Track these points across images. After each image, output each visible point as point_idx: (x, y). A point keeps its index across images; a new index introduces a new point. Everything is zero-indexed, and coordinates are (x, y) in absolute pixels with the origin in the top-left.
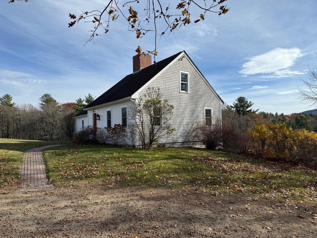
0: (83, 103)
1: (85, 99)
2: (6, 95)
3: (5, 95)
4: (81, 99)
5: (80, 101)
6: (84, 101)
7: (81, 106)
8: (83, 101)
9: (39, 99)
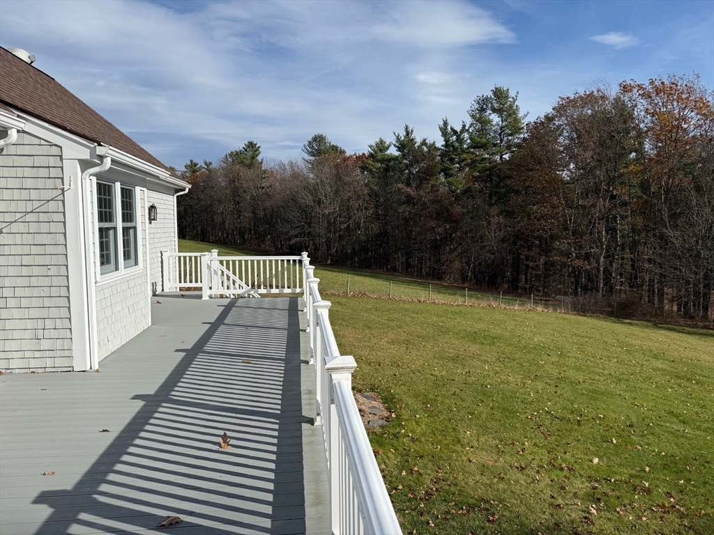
0: (388, 152)
1: (394, 142)
2: (249, 142)
3: (247, 143)
4: (382, 142)
5: (381, 146)
6: (392, 147)
7: (382, 161)
8: (389, 146)
9: (303, 148)
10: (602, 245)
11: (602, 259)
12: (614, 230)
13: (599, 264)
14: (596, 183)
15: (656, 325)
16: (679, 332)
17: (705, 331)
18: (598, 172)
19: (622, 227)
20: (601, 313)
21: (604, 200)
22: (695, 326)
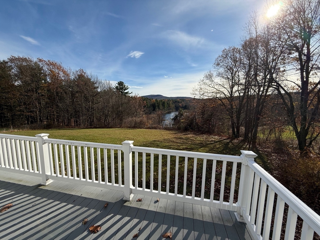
10: (37, 108)
11: (38, 112)
12: (41, 103)
13: (37, 114)
14: (32, 88)
15: (59, 129)
16: (66, 130)
17: (72, 128)
18: (32, 85)
19: (43, 102)
20: (41, 128)
21: (36, 94)
22: (70, 128)
